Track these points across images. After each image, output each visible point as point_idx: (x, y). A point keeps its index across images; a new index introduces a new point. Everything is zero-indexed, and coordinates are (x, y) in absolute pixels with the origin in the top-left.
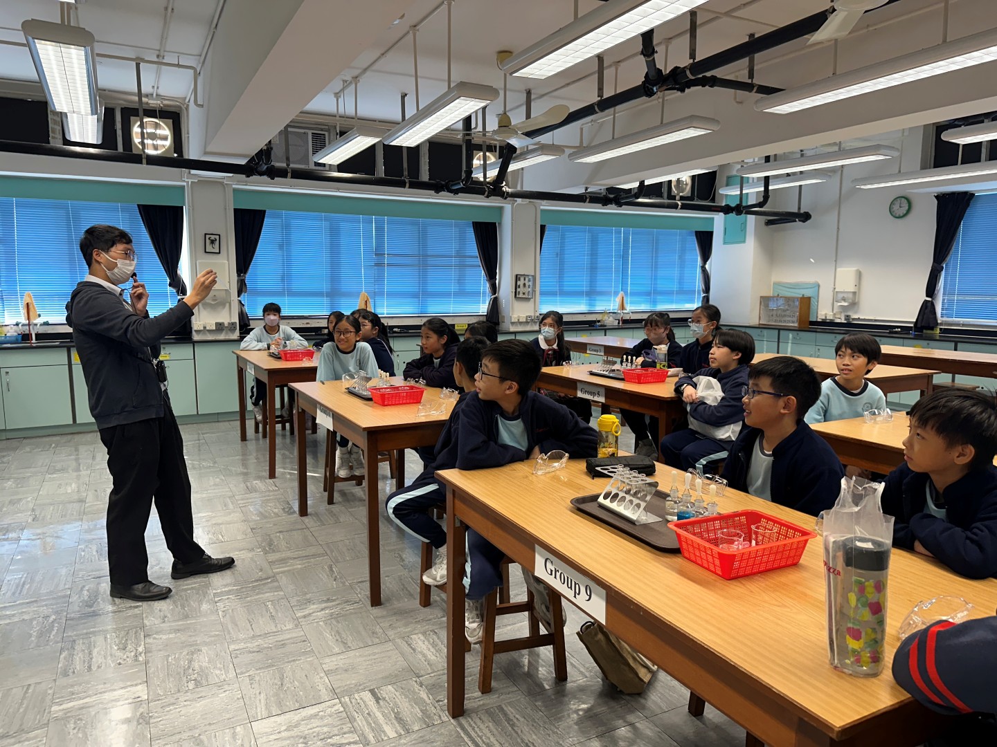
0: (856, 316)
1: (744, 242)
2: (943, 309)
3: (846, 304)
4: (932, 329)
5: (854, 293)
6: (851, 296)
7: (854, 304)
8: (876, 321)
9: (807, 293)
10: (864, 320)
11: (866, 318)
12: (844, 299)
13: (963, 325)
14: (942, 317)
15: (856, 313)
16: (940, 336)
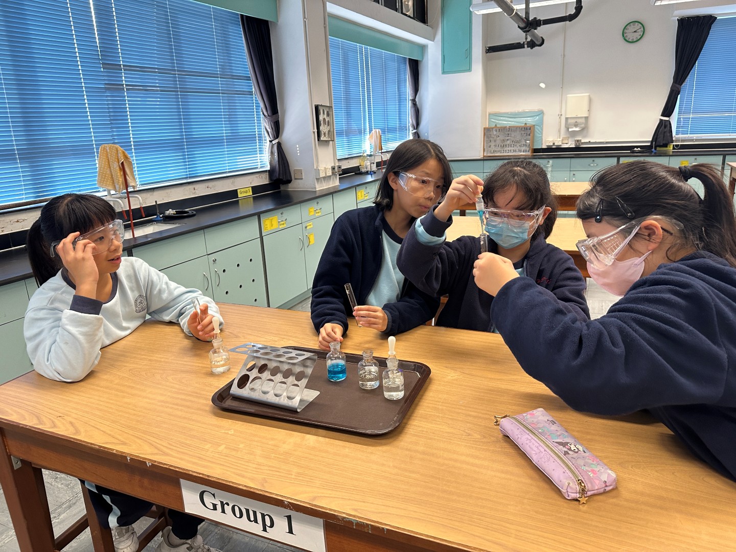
0: (587, 140)
1: (469, 70)
2: (678, 127)
3: (577, 129)
4: (666, 145)
5: (586, 118)
6: (583, 120)
7: (585, 129)
8: (607, 143)
9: (530, 121)
10: (596, 143)
11: (597, 141)
12: (576, 126)
13: (697, 140)
14: (676, 134)
15: (585, 137)
16: (673, 152)
